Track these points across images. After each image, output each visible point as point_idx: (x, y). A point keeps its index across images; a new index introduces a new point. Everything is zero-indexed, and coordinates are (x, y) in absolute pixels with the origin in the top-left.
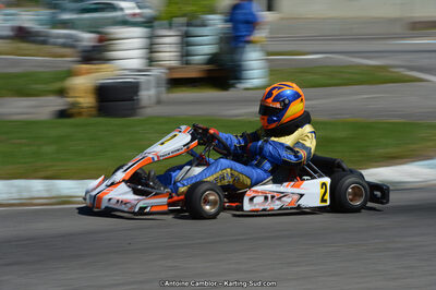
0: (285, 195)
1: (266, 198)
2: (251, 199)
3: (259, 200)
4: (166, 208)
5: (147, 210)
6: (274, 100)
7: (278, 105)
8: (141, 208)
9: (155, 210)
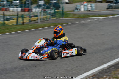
0: (69, 52)
1: (66, 54)
2: (63, 54)
3: (65, 54)
4: (47, 58)
5: (43, 58)
6: (58, 30)
7: (59, 31)
8: (41, 58)
9: (44, 58)
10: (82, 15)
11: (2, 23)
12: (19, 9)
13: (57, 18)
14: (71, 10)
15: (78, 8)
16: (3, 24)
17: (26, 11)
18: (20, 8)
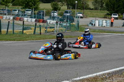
10: (97, 30)
11: (20, 32)
12: (34, 20)
13: (72, 31)
14: (86, 25)
15: (92, 23)
16: (22, 33)
17: (41, 22)
18: (34, 18)
